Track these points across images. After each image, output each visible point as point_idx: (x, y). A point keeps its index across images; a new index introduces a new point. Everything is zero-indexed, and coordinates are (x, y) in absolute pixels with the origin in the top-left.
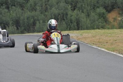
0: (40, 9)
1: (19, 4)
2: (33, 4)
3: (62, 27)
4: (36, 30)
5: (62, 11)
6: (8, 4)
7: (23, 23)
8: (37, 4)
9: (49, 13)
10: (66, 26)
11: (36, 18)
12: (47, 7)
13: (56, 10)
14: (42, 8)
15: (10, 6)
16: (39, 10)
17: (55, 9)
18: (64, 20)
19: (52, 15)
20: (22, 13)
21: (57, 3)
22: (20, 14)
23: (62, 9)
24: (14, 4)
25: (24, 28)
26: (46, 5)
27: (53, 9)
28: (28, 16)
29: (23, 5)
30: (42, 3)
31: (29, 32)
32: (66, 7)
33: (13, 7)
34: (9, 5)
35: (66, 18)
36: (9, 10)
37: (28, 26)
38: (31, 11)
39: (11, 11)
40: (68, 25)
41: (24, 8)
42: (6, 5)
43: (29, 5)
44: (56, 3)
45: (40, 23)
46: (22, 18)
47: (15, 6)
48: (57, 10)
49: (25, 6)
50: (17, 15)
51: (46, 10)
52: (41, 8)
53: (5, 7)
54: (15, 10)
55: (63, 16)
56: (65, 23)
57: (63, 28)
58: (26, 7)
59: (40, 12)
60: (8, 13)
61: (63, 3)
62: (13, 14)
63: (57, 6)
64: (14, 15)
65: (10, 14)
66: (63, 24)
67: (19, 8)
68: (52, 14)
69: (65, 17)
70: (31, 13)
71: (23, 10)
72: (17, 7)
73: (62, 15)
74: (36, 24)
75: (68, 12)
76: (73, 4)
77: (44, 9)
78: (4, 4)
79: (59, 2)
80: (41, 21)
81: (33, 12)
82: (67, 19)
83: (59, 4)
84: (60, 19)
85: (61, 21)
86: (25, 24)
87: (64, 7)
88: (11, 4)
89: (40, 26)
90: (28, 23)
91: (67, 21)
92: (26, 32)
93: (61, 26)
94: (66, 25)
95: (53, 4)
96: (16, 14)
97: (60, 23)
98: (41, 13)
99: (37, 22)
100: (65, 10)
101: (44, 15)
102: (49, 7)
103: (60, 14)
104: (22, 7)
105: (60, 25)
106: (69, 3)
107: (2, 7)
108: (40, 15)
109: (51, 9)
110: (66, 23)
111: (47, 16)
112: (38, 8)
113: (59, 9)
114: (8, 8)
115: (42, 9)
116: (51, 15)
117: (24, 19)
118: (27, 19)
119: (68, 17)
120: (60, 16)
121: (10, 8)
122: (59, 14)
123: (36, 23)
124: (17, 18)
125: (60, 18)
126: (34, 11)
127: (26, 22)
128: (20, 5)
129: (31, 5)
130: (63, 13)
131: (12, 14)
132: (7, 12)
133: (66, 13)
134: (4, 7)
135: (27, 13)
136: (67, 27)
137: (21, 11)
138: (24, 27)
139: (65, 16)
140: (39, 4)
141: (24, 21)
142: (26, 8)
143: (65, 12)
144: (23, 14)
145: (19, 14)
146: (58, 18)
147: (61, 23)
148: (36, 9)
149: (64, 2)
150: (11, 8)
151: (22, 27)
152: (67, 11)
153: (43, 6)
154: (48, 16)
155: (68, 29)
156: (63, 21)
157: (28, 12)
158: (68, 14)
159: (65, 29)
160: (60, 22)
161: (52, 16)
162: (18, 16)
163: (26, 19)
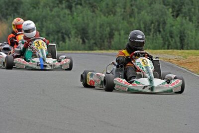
0: (121, 11)
1: (88, 2)
2: (110, 3)
3: (156, 43)
4: (114, 46)
5: (157, 17)
6: (71, 1)
7: (93, 33)
8: (118, 5)
9: (136, 20)
10: (162, 42)
11: (114, 26)
12: (133, 9)
13: (148, 15)
14: (125, 10)
15: (74, 5)
16: (120, 14)
17: (146, 14)
18: (160, 31)
19: (141, 22)
20: (93, 17)
21: (150, 4)
22: (89, 18)
23: (157, 14)
24: (79, 2)
25: (94, 42)
26: (131, 5)
27: (143, 13)
28: (102, 23)
29: (95, 4)
30: (125, 3)
31: (102, 48)
32: (163, 10)
33: (79, 6)
34: (72, 3)
35: (163, 28)
36: (71, 12)
37: (101, 39)
38: (107, 14)
39: (75, 14)
40: (166, 41)
41: (96, 9)
42: (67, 3)
43: (104, 4)
44: (148, 4)
45: (120, 35)
46: (91, 25)
47: (81, 4)
48: (150, 14)
49: (97, 5)
50: (83, 20)
51: (131, 15)
52: (123, 10)
53: (66, 6)
54: (82, 12)
55: (159, 25)
56: (160, 36)
57: (157, 45)
58: (100, 7)
59: (122, 17)
60: (70, 16)
61: (160, 3)
62: (78, 18)
63: (150, 8)
64: (80, 19)
65: (73, 18)
66: (157, 38)
67: (87, 8)
68: (140, 20)
69: (161, 27)
70: (107, 17)
71: (94, 11)
72: (85, 7)
73: (157, 24)
74: (114, 36)
75: (167, 19)
76: (177, 6)
77: (128, 13)
78: (64, 2)
79: (154, 3)
80: (122, 32)
81: (109, 16)
82: (164, 31)
83: (152, 5)
84: (153, 30)
85: (155, 34)
86: (97, 36)
87: (161, 11)
88: (75, 1)
89: (120, 39)
90: (100, 35)
91: (164, 33)
92: (96, 48)
93: (155, 41)
94: (163, 40)
95: (143, 4)
96: (83, 17)
97: (153, 36)
98: (123, 19)
99: (116, 33)
100: (162, 15)
101: (128, 23)
102: (136, 10)
103: (154, 21)
104: (92, 7)
105: (153, 39)
106: (169, 5)
107: (60, 5)
108: (122, 21)
109: (140, 13)
110: (162, 37)
111: (132, 24)
112: (118, 10)
113: (152, 14)
114: (70, 7)
115: (124, 12)
116: (139, 23)
117: (95, 27)
118: (100, 27)
119: (166, 27)
120: (153, 25)
121: (74, 9)
122: (152, 23)
123: (114, 34)
124: (84, 26)
125: (154, 28)
126: (112, 15)
127: (97, 32)
128: (90, 3)
129: (107, 4)
130: (158, 21)
131: (76, 18)
132: (68, 14)
133: (164, 20)
134: (64, 6)
135: (100, 17)
136: (165, 43)
137: (91, 14)
138: (94, 40)
139: (161, 25)
140: (120, 5)
141: (95, 29)
142: (99, 9)
143: (162, 19)
144: (95, 18)
145: (87, 19)
146: (151, 28)
147: (155, 36)
148: (116, 11)
149: (162, 2)
150: (75, 7)
151: (90, 39)
152: (165, 18)
153: (127, 8)
154: (134, 24)
155: (166, 47)
156: (158, 33)
157: (102, 16)
158: (167, 22)
159: (161, 46)
160: (153, 34)
161: (140, 25)
162: (86, 21)
163: (98, 27)
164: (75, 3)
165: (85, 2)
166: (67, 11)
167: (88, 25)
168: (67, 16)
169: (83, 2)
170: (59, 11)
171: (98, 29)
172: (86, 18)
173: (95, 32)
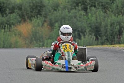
164: (90, 5)
165: (98, 4)
166: (83, 13)
167: (101, 24)
168: (82, 17)
169: (96, 4)
170: (76, 13)
171: (109, 27)
172: (98, 18)
173: (106, 30)
